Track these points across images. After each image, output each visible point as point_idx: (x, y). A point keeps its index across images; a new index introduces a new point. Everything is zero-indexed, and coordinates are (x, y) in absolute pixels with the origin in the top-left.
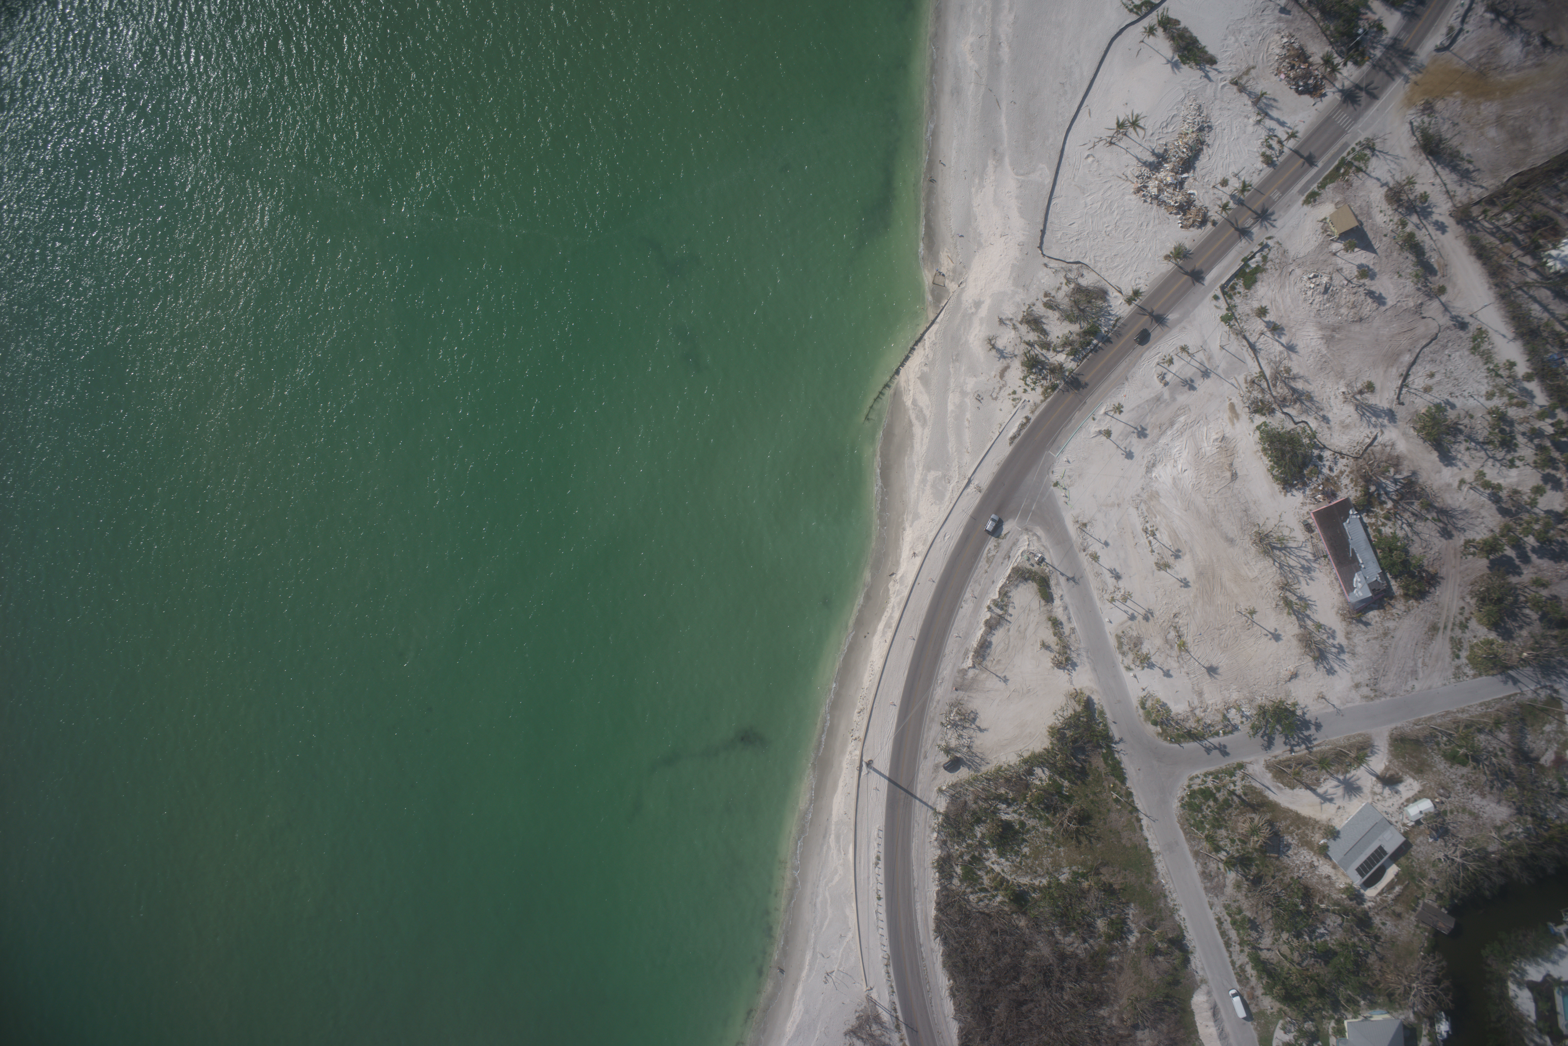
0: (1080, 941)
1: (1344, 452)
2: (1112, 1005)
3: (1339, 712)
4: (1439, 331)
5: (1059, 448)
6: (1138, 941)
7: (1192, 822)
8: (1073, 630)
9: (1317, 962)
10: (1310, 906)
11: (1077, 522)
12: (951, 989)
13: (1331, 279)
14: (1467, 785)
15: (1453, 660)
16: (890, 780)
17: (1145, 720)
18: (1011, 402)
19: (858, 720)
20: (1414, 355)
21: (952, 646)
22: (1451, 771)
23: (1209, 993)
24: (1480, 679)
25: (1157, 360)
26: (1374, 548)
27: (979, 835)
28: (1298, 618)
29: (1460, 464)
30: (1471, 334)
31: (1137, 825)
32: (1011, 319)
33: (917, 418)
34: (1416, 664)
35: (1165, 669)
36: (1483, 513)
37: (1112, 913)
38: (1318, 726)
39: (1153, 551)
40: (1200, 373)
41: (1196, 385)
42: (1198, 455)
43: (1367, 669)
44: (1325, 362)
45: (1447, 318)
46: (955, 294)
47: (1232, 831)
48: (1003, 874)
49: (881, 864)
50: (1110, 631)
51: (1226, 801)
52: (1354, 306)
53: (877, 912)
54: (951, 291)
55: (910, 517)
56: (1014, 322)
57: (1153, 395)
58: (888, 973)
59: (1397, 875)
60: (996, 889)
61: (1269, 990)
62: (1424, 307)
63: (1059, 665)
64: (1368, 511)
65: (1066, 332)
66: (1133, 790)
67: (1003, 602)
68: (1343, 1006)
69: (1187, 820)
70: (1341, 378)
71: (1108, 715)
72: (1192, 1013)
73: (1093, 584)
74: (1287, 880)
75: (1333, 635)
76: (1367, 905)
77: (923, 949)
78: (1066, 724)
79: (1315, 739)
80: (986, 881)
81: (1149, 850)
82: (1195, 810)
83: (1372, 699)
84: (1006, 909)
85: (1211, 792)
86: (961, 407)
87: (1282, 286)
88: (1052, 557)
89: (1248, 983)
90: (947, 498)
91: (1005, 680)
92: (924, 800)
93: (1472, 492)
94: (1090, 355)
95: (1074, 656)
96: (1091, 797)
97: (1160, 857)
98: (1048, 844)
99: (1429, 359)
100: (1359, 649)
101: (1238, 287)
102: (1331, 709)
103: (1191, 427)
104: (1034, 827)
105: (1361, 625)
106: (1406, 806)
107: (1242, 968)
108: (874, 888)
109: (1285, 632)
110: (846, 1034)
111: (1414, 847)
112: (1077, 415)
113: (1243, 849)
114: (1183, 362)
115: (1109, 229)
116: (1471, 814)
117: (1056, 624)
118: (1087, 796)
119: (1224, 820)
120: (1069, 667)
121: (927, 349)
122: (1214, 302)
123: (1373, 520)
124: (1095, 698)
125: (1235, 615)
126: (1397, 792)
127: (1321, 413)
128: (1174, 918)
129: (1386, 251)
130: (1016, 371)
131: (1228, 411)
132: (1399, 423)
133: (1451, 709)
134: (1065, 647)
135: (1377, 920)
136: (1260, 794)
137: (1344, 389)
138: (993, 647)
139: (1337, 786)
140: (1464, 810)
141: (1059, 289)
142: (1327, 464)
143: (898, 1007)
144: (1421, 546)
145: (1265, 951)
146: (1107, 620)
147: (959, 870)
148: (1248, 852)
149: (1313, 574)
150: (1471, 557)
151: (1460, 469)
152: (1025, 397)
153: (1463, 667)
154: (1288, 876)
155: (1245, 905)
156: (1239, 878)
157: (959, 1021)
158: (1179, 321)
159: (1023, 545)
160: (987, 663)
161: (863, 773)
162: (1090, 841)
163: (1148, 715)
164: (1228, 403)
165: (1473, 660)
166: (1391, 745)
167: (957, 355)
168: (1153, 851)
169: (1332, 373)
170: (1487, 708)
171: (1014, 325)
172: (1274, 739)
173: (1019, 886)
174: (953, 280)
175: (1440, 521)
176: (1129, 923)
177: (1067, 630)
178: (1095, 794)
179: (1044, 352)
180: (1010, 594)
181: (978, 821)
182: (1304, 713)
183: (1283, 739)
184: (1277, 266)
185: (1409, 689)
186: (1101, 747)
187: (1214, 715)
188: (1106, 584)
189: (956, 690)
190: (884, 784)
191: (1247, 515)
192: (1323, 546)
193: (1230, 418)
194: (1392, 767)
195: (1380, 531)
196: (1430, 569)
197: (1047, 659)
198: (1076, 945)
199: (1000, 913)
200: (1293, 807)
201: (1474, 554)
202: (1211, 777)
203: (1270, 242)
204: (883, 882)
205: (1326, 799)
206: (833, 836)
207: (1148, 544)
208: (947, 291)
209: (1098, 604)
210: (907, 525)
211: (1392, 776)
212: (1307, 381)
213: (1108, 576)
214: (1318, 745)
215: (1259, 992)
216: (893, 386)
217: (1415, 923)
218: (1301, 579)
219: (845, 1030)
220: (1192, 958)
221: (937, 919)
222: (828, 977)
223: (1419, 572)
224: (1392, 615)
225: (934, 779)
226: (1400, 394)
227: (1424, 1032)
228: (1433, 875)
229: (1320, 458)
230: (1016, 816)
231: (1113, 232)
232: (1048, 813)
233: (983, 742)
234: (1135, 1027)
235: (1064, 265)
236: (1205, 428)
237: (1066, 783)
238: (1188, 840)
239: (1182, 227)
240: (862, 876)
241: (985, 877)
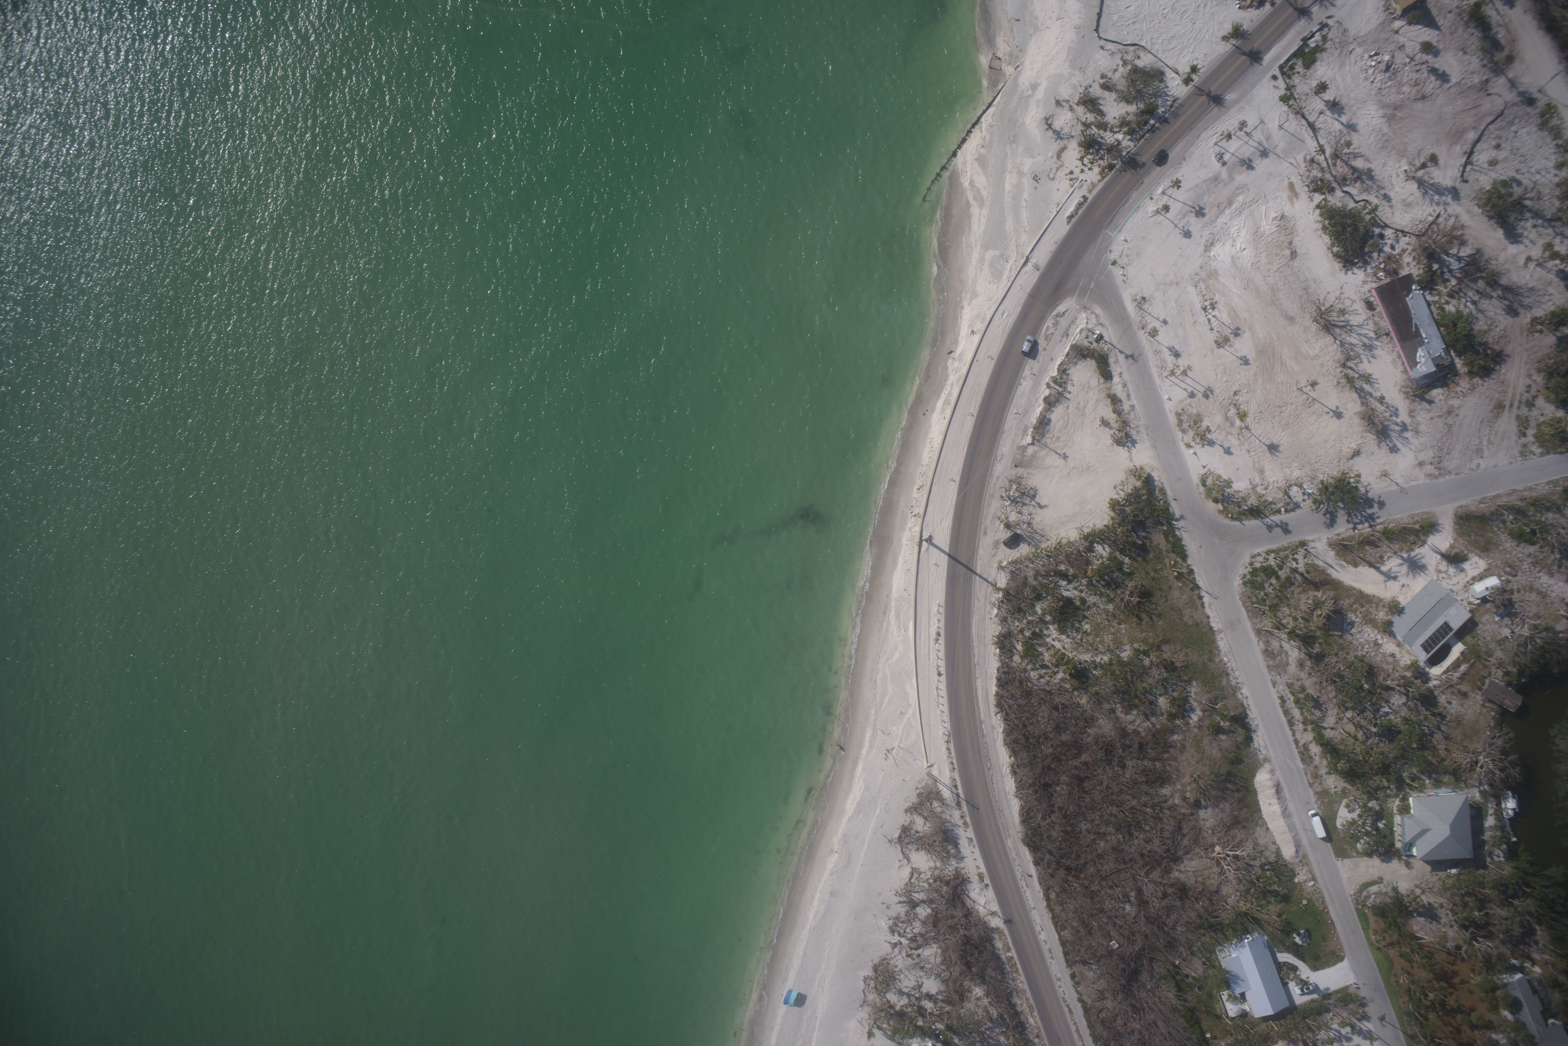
0: (1142, 717)
1: (1406, 230)
2: (1174, 783)
3: (1402, 490)
4: (1505, 108)
5: (1116, 227)
6: (1200, 720)
7: (1254, 600)
8: (1133, 406)
9: (1381, 741)
10: (1374, 685)
11: (1136, 300)
12: (1012, 766)
13: (1393, 57)
14: (1535, 564)
15: (1519, 438)
16: (949, 556)
17: (1206, 498)
18: (1068, 182)
19: (916, 496)
20: (1479, 132)
21: (1011, 422)
22: (1518, 549)
23: (1272, 772)
24: (1547, 457)
25: (1214, 140)
26: (1438, 325)
27: (1039, 612)
28: (1360, 396)
29: (1526, 241)
30: (1538, 110)
31: (1198, 602)
32: (1068, 101)
33: (975, 198)
34: (1481, 442)
35: (1225, 446)
36: (1551, 290)
37: (1174, 691)
38: (1382, 505)
39: (1212, 329)
40: (1259, 153)
41: (1254, 165)
42: (1257, 234)
43: (1431, 447)
44: (1386, 141)
45: (1514, 94)
46: (1012, 77)
47: (1295, 609)
48: (1063, 651)
49: (942, 640)
50: (1170, 408)
51: (1288, 579)
52: (1416, 84)
53: (937, 688)
54: (1008, 74)
55: (968, 296)
56: (1071, 103)
57: (1211, 175)
58: (949, 749)
59: (1462, 653)
60: (1057, 666)
61: (1333, 769)
62: (1490, 84)
63: (1119, 442)
64: (1431, 290)
65: (1123, 111)
66: (1194, 568)
67: (1062, 380)
68: (1409, 785)
69: (1249, 598)
70: (1403, 156)
71: (1169, 492)
72: (1255, 792)
73: (1152, 362)
74: (1351, 658)
75: (1396, 413)
76: (1431, 684)
77: (983, 726)
78: (1126, 500)
79: (1378, 517)
80: (1047, 657)
81: (1211, 628)
82: (1256, 588)
83: (1436, 477)
84: (1068, 686)
85: (1273, 570)
86: (1018, 187)
87: (1342, 65)
88: (1111, 334)
89: (1311, 762)
90: (1005, 277)
91: (1065, 457)
92: (985, 576)
93: (1539, 269)
94: (1147, 135)
95: (1133, 433)
96: (1152, 574)
97: (1222, 635)
98: (1109, 621)
99: (1494, 136)
100: (1422, 428)
101: (1297, 67)
102: (1395, 487)
103: (1249, 206)
104: (1094, 604)
105: (1424, 403)
106: (1472, 584)
107: (1306, 747)
108: (935, 664)
109: (1347, 409)
110: (906, 811)
111: (1480, 626)
112: (1135, 194)
113: (1305, 627)
114: (1241, 142)
115: (1165, 11)
116: (1539, 593)
117: (1114, 400)
118: (1147, 573)
119: (1287, 598)
120: (1129, 444)
121: (984, 131)
122: (1273, 82)
123: (1436, 298)
124: (1155, 475)
125: (1296, 393)
126: (1462, 570)
127: (1382, 192)
128: (1236, 697)
129: (1450, 27)
130: (1073, 151)
131: (1287, 191)
132: (1463, 201)
133: (1517, 488)
134: (1125, 423)
135: (1442, 699)
136: (1323, 571)
137: (1406, 168)
138: (1052, 424)
139: (1401, 565)
140: (1532, 589)
141: (1116, 70)
142: (1389, 242)
143: (959, 784)
144: (1486, 324)
145: (1329, 730)
146: (1166, 397)
147: (1019, 647)
148: (1311, 631)
149: (1375, 352)
150: (1537, 334)
151: (1526, 246)
152: (1082, 177)
153: (1529, 445)
154: (1352, 654)
155: (1308, 683)
156: (1303, 655)
157: (1020, 799)
158: (1237, 101)
159: (1082, 323)
160: (1047, 440)
161: (923, 549)
162: (1151, 619)
163: (1209, 492)
164: (1287, 182)
165: (1540, 439)
166: (1456, 523)
167: (1014, 137)
168: (1215, 629)
169: (1393, 152)
170: (1555, 487)
171: (1070, 106)
172: (1336, 517)
173: (1080, 663)
174: (1009, 64)
175: (1506, 299)
176: (1191, 701)
177: (1126, 407)
178: (1156, 571)
179: (1101, 132)
180: (1068, 372)
181: (1039, 598)
182: (1367, 492)
183: (1346, 517)
184: (1337, 46)
185: (1474, 467)
186: (1162, 524)
187: (1275, 492)
188: (1165, 362)
189: (1016, 466)
190: (944, 560)
191: (1307, 293)
192: (1386, 324)
193: (1289, 197)
194: (1457, 545)
195: (1443, 309)
196: (1496, 347)
197: (1106, 437)
198: (1137, 723)
199: (1061, 690)
200: (1357, 585)
201: (1541, 332)
202: (1273, 555)
203: (1330, 22)
204: (943, 658)
205: (1390, 577)
206: (893, 613)
207: (1207, 322)
208: (1004, 74)
209: (1158, 381)
210: (965, 303)
211: (1457, 554)
212: (1367, 160)
213: (1166, 354)
214: (1381, 523)
215: (1323, 771)
216: (951, 168)
217: (1481, 703)
218: (1363, 357)
219: (906, 807)
220: (1254, 736)
221: (997, 694)
222: (889, 755)
223: (1484, 350)
224: (1457, 393)
225: (994, 555)
226: (1464, 171)
227: (1491, 811)
228: (1499, 654)
229: (1382, 236)
230: (1076, 593)
231: (1170, 14)
232: (1108, 589)
233: (1044, 519)
234: (1197, 805)
235: (1121, 47)
236: (1264, 207)
237: (1127, 560)
238: (1250, 618)
239: (1239, 8)
240: (922, 652)
241: (1046, 654)
